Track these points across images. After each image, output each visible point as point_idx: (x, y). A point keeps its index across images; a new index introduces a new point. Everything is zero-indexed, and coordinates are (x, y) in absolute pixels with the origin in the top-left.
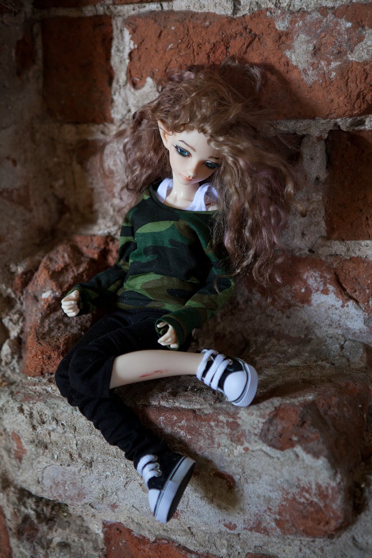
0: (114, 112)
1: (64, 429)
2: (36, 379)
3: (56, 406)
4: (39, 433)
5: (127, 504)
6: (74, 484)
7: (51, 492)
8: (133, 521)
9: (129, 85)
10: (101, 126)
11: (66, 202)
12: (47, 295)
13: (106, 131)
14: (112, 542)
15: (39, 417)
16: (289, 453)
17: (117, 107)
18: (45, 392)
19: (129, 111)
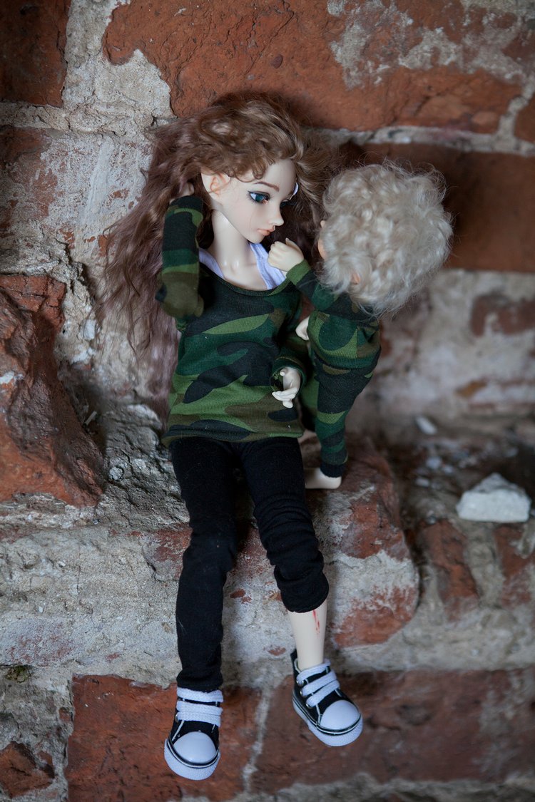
1: (63, 571)
2: (7, 506)
3: (49, 542)
4: (17, 581)
5: (136, 651)
6: (54, 639)
7: (12, 654)
8: (140, 669)
9: (101, 56)
10: (40, 110)
12: (7, 379)
14: (84, 698)
15: (21, 560)
16: (372, 560)
17: (76, 84)
18: (24, 523)
19: (94, 94)
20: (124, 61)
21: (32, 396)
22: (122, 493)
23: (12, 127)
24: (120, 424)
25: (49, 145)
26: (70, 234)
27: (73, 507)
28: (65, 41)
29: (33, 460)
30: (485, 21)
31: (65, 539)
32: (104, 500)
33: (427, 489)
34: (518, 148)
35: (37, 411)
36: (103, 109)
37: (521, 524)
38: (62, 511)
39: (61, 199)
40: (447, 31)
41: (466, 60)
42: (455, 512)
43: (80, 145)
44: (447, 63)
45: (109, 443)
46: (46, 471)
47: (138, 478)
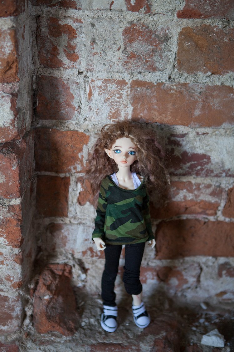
0: (69, 214)
2: (45, 335)
3: (57, 347)
9: (77, 204)
10: (62, 218)
11: (41, 248)
12: (47, 297)
13: (63, 219)
17: (71, 211)
18: (50, 340)
19: (76, 213)
20: (84, 204)
21: (56, 301)
22: (82, 331)
23: (54, 223)
24: (90, 306)
25: (64, 228)
26: (73, 251)
27: (64, 336)
28: (68, 200)
29: (51, 323)
30: (201, 187)
31: (62, 346)
32: (76, 333)
33: (194, 331)
34: (225, 219)
35: (57, 306)
36: (80, 217)
37: (222, 348)
38: (61, 337)
39: (69, 242)
40: (188, 190)
41: (196, 198)
42: (200, 341)
43: (73, 227)
44: (190, 199)
45: (84, 313)
46: (56, 326)
47: (90, 326)
